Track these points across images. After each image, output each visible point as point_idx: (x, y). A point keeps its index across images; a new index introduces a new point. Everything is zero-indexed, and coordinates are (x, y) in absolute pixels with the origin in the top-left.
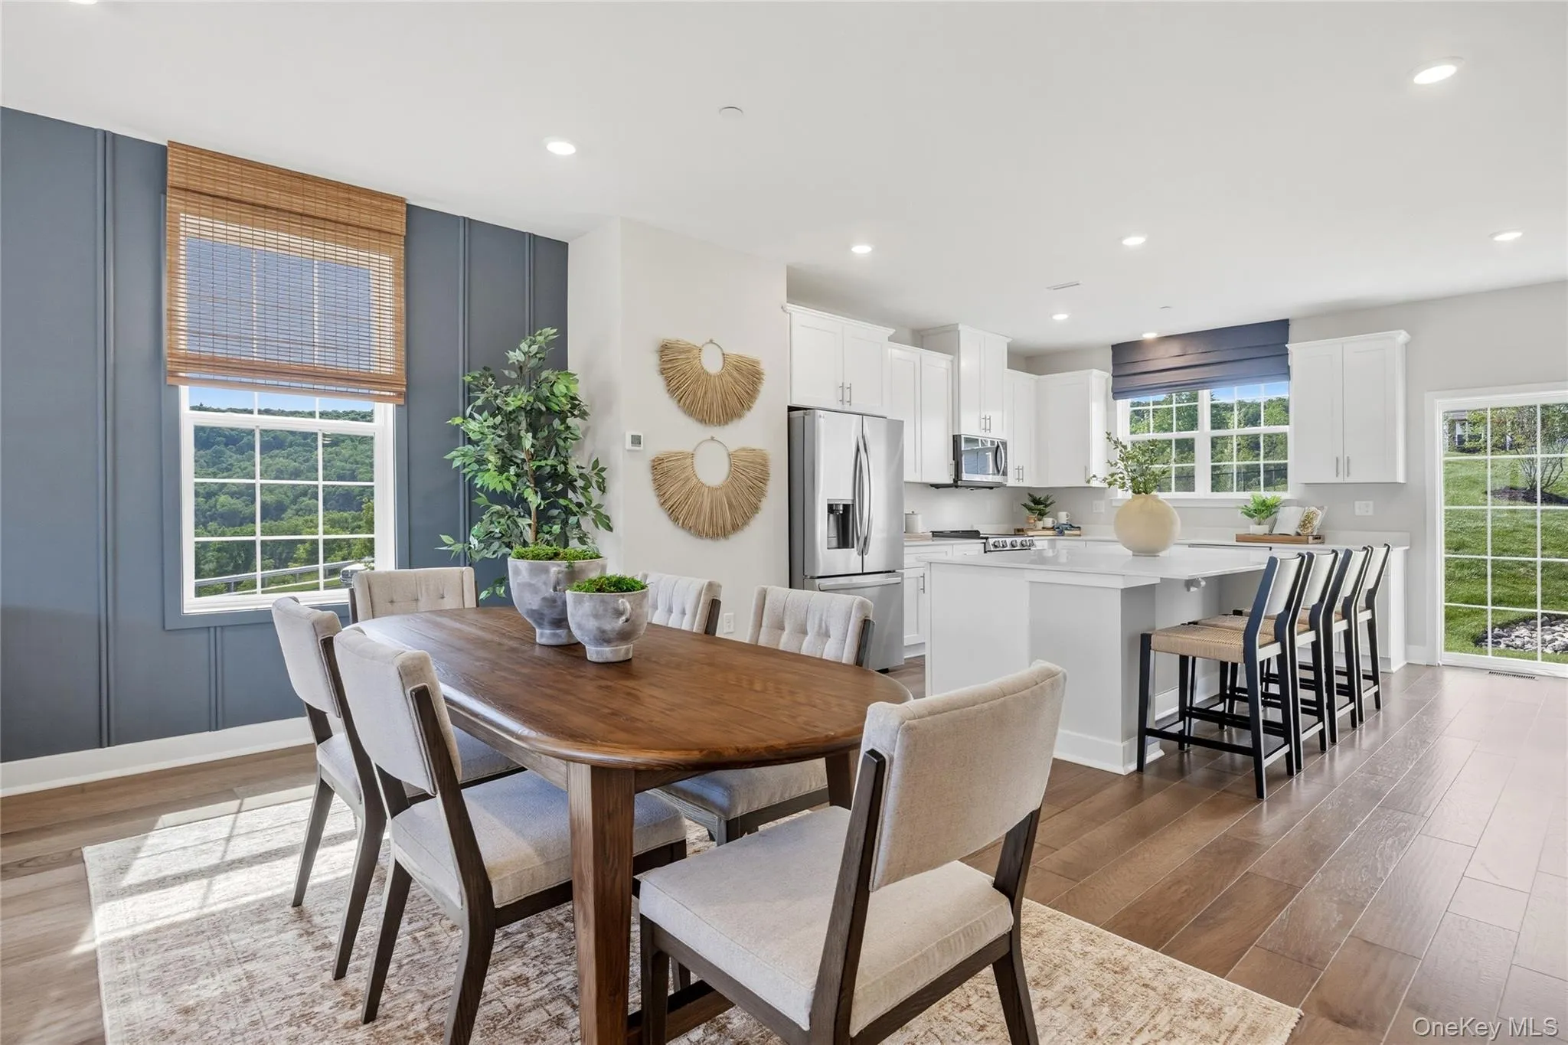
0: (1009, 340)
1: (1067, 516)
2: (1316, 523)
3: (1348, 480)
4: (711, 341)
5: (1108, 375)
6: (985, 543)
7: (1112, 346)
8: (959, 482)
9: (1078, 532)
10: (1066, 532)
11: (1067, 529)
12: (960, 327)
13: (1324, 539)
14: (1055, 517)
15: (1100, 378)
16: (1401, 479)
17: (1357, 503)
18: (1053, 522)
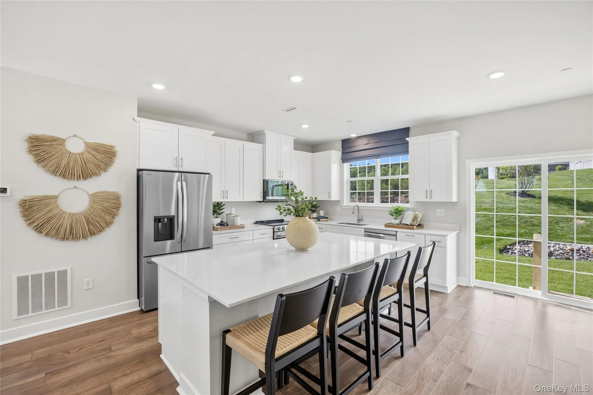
0: (295, 138)
1: (324, 212)
2: (419, 219)
3: (432, 200)
4: (75, 136)
5: (340, 153)
6: (273, 228)
7: (342, 141)
8: (265, 200)
9: (326, 220)
10: (321, 220)
11: (321, 218)
12: (265, 132)
13: (423, 226)
14: (319, 213)
15: (336, 154)
16: (455, 200)
17: (437, 210)
18: (317, 215)
